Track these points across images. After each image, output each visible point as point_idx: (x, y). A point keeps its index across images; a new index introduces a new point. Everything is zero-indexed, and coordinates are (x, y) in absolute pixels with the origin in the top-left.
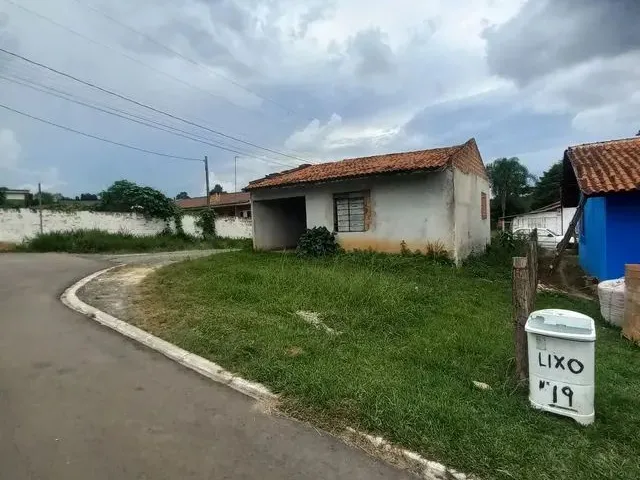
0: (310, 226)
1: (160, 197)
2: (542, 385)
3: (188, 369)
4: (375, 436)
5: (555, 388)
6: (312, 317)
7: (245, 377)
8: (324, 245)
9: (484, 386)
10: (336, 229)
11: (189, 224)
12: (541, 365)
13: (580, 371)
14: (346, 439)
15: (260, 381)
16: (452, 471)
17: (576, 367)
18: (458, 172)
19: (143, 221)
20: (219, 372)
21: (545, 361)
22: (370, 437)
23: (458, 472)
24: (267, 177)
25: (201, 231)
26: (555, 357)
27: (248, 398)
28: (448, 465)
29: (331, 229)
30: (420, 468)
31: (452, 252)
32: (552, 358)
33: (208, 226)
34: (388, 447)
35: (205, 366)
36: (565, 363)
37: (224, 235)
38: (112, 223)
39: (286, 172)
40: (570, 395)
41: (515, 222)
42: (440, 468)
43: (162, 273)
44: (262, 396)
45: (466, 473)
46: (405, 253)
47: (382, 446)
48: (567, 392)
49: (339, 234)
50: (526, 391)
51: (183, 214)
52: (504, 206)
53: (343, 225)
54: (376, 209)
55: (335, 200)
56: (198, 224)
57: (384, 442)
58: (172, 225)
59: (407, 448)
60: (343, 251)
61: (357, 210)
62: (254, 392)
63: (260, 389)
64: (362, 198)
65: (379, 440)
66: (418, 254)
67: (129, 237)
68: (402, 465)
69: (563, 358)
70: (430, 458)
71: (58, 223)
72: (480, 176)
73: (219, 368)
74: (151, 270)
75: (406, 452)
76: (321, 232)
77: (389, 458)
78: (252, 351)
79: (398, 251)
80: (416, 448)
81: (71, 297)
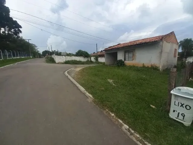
0: (118, 59)
1: (87, 53)
2: (174, 111)
3: (79, 89)
4: (112, 113)
5: (179, 113)
6: (111, 81)
7: (89, 93)
8: (121, 64)
9: (154, 107)
10: (125, 60)
11: (93, 59)
12: (175, 105)
13: (189, 109)
14: (105, 112)
15: (91, 94)
16: (130, 129)
17: (188, 108)
18: (165, 42)
19: (83, 58)
20: (84, 91)
21: (177, 104)
22: (111, 113)
23: (132, 130)
24: (109, 47)
25: (95, 60)
26: (181, 103)
27: (87, 97)
28: (130, 127)
29: (123, 60)
30: (121, 125)
31: (159, 67)
32: (180, 103)
33: (97, 59)
34: (115, 117)
35: (82, 89)
36: (184, 106)
37: (100, 61)
38: (78, 59)
39: (114, 46)
40: (184, 116)
41: (188, 59)
42: (127, 127)
43: (83, 69)
44: (91, 97)
45: (134, 131)
46: (144, 66)
47: (113, 116)
48: (183, 115)
49: (125, 61)
50: (168, 112)
51: (91, 56)
52: (185, 54)
53: (127, 59)
54: (136, 55)
55: (125, 52)
56: (94, 59)
57: (114, 115)
58: (89, 59)
59: (120, 119)
60: (126, 66)
61: (131, 55)
62: (89, 96)
63: (91, 96)
64: (132, 52)
65: (113, 115)
66: (148, 67)
67: (81, 61)
68: (117, 123)
69: (184, 104)
70: (125, 124)
71: (69, 58)
72: (175, 43)
73: (85, 90)
74: (82, 68)
75: (119, 120)
76: (121, 61)
77: (114, 120)
78: (93, 87)
79: (142, 66)
80: (122, 120)
81: (66, 73)
